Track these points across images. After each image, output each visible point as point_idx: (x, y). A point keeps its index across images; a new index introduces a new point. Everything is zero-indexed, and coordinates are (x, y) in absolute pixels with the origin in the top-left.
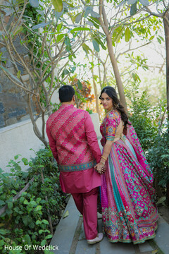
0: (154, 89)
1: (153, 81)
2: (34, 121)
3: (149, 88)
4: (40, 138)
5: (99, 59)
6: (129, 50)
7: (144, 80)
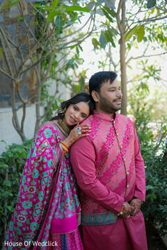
0: (163, 103)
1: (163, 95)
2: (14, 111)
3: (158, 101)
4: (18, 131)
5: (111, 60)
6: (143, 56)
7: (154, 92)
